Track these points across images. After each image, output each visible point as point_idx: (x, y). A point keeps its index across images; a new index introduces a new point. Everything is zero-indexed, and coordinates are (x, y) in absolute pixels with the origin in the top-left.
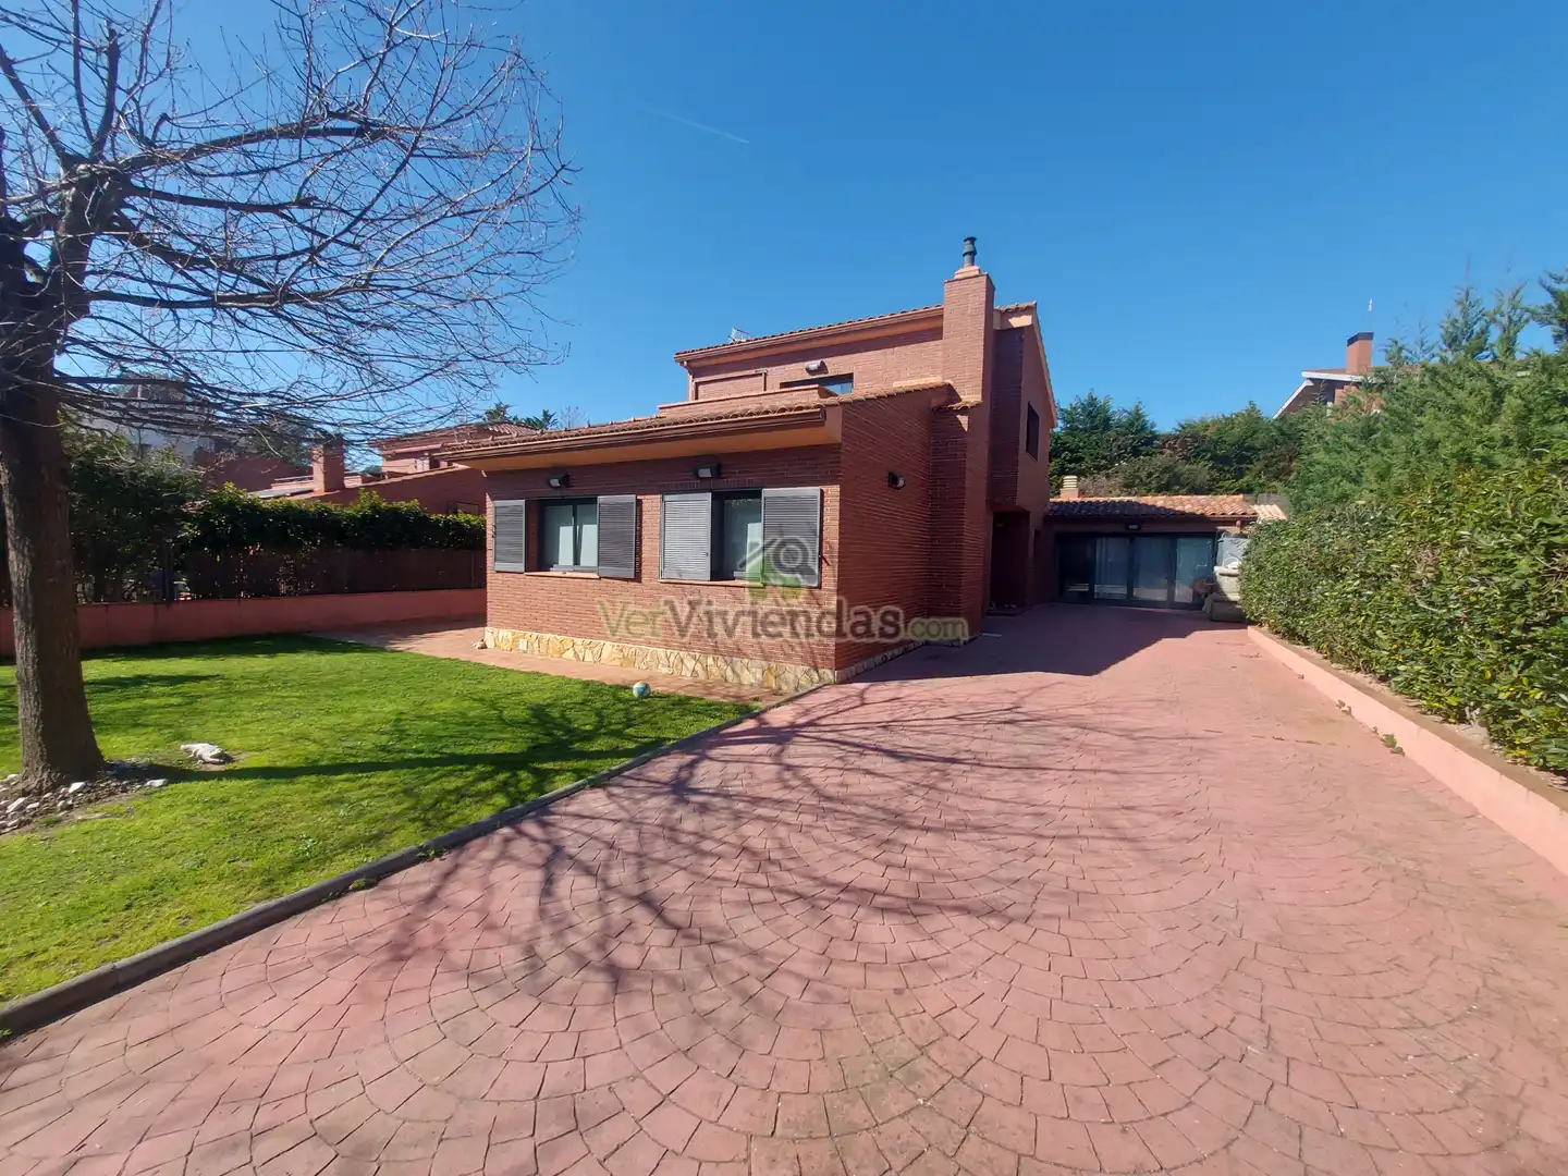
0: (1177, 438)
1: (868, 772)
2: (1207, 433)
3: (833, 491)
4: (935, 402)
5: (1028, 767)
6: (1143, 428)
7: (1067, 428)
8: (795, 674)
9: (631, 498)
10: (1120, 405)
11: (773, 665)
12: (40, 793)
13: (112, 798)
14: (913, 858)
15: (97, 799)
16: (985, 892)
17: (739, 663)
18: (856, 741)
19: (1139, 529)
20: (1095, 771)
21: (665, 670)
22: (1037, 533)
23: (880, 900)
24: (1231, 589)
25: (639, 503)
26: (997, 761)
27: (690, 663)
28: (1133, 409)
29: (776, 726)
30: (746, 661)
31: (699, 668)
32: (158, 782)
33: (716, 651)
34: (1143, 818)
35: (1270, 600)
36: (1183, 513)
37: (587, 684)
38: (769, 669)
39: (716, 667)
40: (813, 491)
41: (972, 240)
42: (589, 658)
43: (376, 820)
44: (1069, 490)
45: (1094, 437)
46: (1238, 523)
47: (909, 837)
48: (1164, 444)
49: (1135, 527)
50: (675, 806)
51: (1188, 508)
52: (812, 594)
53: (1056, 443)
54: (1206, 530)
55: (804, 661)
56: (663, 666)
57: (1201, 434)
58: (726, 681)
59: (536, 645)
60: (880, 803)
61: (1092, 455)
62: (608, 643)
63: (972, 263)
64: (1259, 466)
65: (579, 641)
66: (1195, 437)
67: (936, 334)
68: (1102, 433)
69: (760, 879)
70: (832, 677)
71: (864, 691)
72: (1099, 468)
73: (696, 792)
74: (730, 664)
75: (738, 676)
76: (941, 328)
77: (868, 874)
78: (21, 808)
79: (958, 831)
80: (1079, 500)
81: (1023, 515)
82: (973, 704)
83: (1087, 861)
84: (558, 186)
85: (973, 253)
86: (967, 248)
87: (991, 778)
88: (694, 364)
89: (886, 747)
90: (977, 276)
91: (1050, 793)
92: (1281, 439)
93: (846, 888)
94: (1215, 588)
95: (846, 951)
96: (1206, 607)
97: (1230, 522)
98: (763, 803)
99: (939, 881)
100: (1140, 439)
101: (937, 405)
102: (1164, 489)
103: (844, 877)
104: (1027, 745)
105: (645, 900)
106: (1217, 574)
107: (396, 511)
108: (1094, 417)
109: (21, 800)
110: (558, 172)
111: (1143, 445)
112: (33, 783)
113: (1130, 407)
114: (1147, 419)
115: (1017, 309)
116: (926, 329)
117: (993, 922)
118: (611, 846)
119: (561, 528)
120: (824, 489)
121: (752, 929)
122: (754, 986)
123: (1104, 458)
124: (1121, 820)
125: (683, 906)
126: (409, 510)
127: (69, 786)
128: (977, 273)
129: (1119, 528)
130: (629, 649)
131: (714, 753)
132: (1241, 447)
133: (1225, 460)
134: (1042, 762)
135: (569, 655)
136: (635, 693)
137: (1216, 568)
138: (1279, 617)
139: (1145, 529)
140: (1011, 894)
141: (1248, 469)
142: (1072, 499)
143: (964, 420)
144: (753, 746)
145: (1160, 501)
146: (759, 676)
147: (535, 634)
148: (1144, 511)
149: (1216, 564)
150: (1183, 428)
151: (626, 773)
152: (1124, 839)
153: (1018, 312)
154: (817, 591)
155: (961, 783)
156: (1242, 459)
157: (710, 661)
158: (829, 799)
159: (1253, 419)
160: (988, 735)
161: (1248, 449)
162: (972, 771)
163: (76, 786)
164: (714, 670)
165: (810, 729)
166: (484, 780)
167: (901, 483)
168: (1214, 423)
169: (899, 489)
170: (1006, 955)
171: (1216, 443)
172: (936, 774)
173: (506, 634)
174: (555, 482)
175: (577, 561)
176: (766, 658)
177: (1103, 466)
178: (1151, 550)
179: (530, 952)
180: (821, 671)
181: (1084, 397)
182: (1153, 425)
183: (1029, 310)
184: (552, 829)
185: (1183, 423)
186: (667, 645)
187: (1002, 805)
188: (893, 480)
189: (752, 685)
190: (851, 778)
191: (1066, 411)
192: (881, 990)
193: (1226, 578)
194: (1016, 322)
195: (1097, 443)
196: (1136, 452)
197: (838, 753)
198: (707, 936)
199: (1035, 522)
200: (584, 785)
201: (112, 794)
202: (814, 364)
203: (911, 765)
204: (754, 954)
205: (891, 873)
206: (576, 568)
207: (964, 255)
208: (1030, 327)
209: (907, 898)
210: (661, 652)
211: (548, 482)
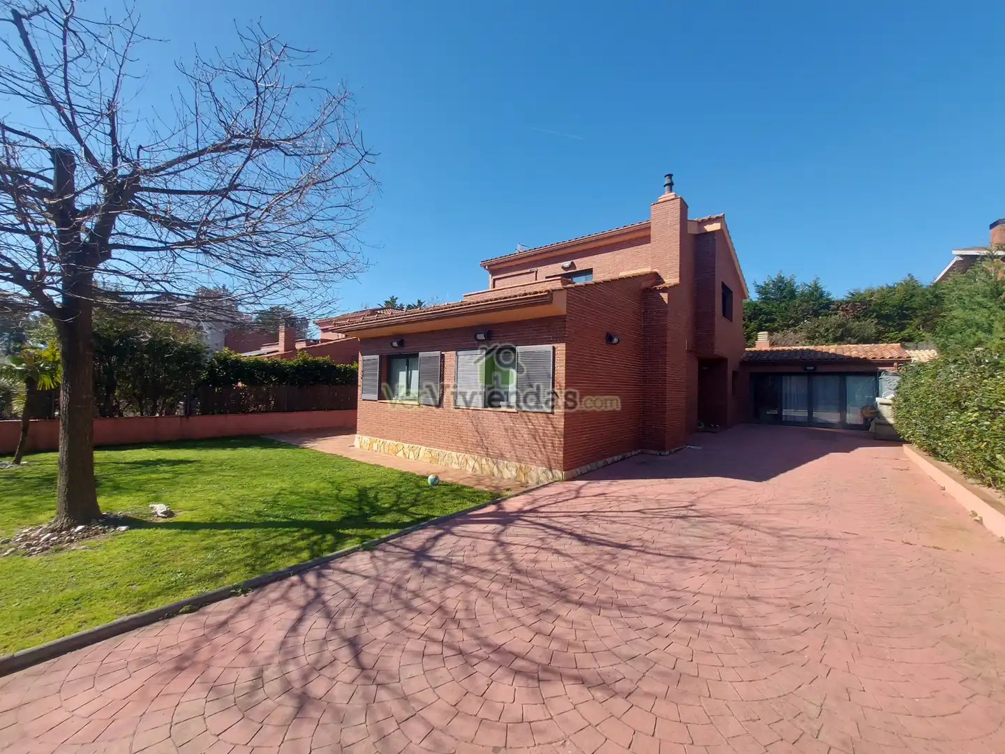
0: (848, 303)
1: (557, 552)
2: (873, 298)
3: (561, 348)
4: (644, 285)
5: (683, 556)
6: (821, 295)
7: (763, 298)
8: (537, 473)
9: (438, 353)
10: (802, 280)
11: (523, 466)
12: (61, 531)
13: (97, 536)
14: (560, 628)
15: (87, 537)
16: (605, 666)
17: (502, 464)
18: (558, 526)
19: (815, 368)
20: (736, 563)
21: (456, 467)
22: (734, 373)
23: (519, 663)
24: (888, 413)
25: (442, 356)
26: (659, 549)
27: (471, 463)
28: (813, 283)
29: (507, 511)
30: (506, 462)
31: (477, 466)
32: (123, 528)
33: (488, 455)
34: (762, 608)
35: (916, 425)
36: (850, 358)
37: (403, 474)
38: (521, 468)
39: (487, 465)
40: (549, 347)
41: (670, 176)
42: (412, 457)
43: (226, 563)
44: (763, 342)
45: (783, 305)
46: (895, 364)
47: (563, 610)
48: (838, 308)
49: (812, 368)
50: (411, 569)
51: (854, 354)
52: (548, 418)
53: (755, 310)
54: (870, 370)
55: (543, 464)
56: (455, 463)
57: (868, 299)
58: (494, 475)
59: (382, 447)
60: (553, 578)
61: (782, 317)
62: (423, 448)
63: (671, 190)
64: (917, 321)
65: (406, 445)
66: (863, 302)
67: (646, 239)
68: (789, 301)
69: (439, 635)
70: (561, 476)
71: (581, 487)
72: (788, 326)
73: (430, 559)
74: (496, 464)
75: (501, 472)
76: (649, 236)
77: (517, 639)
78: (48, 539)
79: (604, 608)
80: (769, 349)
81: (721, 362)
82: (658, 501)
83: (700, 645)
84: (365, 164)
85: (671, 185)
86: (667, 181)
87: (648, 564)
88: (492, 267)
89: (579, 532)
90: (672, 199)
91: (691, 580)
92: (935, 301)
93: (498, 649)
94: (878, 414)
95: (471, 705)
96: (872, 428)
97: (889, 363)
98: (471, 572)
99: (571, 651)
100: (818, 304)
101: (647, 287)
102: (838, 340)
103: (499, 640)
104: (689, 537)
105: (354, 645)
106: (878, 403)
107: (315, 363)
108: (782, 291)
109: (49, 535)
110: (363, 156)
111: (821, 308)
112: (58, 525)
113: (810, 281)
114: (823, 290)
115: (709, 219)
116: (639, 236)
117: (599, 694)
118: (353, 596)
119: (400, 373)
120: (555, 345)
121: (413, 679)
122: (391, 726)
123: (792, 318)
124: (743, 610)
125: (375, 650)
126: (325, 362)
127: (75, 528)
128: (673, 197)
129: (801, 370)
130: (436, 451)
131: (456, 529)
132: (901, 307)
133: (888, 317)
134: (696, 553)
135: (400, 454)
136: (429, 482)
137: (878, 400)
138: (923, 439)
139: (821, 369)
140: (624, 669)
141: (908, 323)
142: (763, 349)
143: (665, 296)
144: (484, 525)
145: (832, 349)
146: (514, 473)
147: (382, 440)
148: (819, 356)
149: (878, 396)
150: (853, 295)
151: (391, 541)
152: (740, 627)
153: (711, 221)
154: (551, 416)
155: (623, 566)
156: (905, 317)
157: (484, 461)
158: (519, 572)
159: (911, 288)
160: (660, 527)
161: (907, 309)
162: (635, 557)
163: (80, 528)
164: (486, 467)
165: (531, 514)
166: (303, 539)
167: (615, 340)
168: (878, 291)
169: (615, 344)
170: (598, 728)
171: (881, 305)
172: (606, 557)
173: (366, 439)
174: (395, 344)
176: (519, 461)
177: (792, 324)
178: (825, 386)
179: (259, 676)
180: (554, 471)
181: (774, 277)
182: (829, 294)
183: (717, 219)
184: (323, 580)
185: (852, 292)
186: (458, 451)
187: (649, 588)
188: (609, 338)
189: (509, 479)
190: (543, 555)
191: (762, 287)
192: (483, 746)
193: (885, 406)
194: (709, 228)
195: (786, 309)
196: (816, 314)
197: (542, 535)
198: (380, 679)
199: (732, 366)
200: (359, 548)
201: (96, 534)
202: (567, 264)
203: (593, 549)
204: (405, 698)
205: (538, 640)
207: (665, 186)
208: (721, 231)
209: (539, 664)
210: (454, 454)
211: (391, 344)
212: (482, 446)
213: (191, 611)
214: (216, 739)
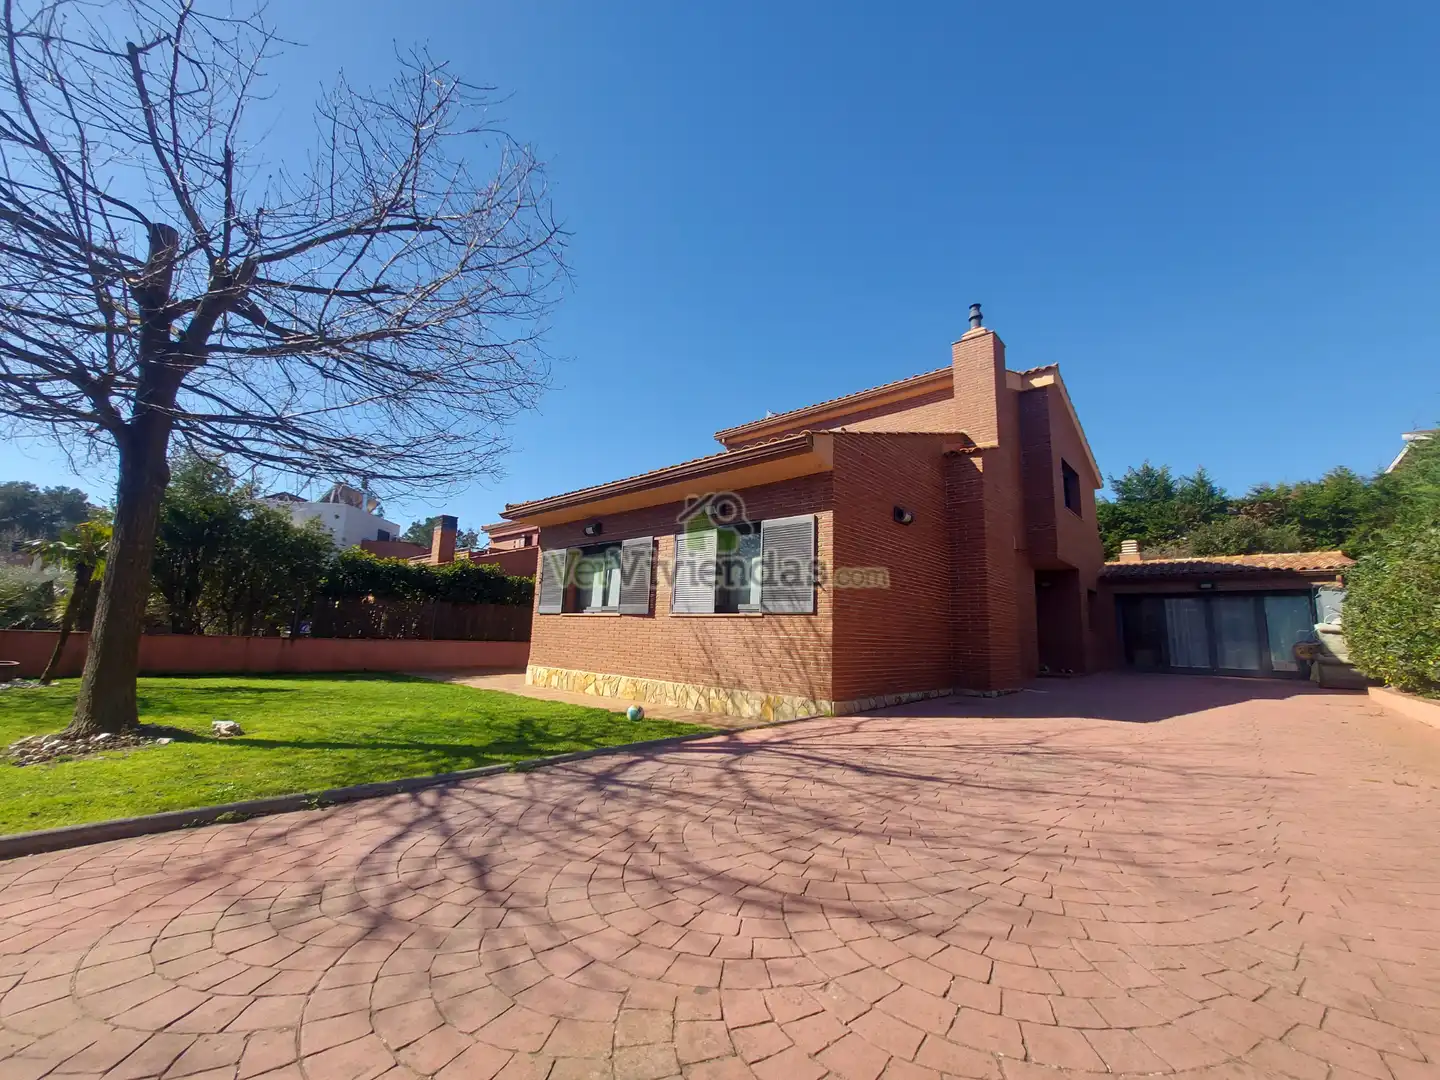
0: (1253, 503)
1: (820, 781)
2: (1290, 496)
3: (826, 517)
4: (947, 448)
5: (1025, 790)
6: (1212, 493)
7: (1124, 499)
8: (793, 704)
9: (649, 539)
10: (1180, 472)
11: (772, 697)
12: (76, 738)
13: (125, 749)
14: (821, 856)
15: (111, 748)
16: (899, 900)
17: (740, 696)
18: (819, 756)
19: (1213, 587)
20: (1115, 799)
21: (671, 703)
22: (1090, 593)
23: (750, 892)
24: (1338, 647)
25: (656, 544)
26: (987, 782)
27: (694, 696)
28: (1196, 476)
29: (744, 741)
30: (745, 692)
31: (702, 701)
32: (166, 740)
33: (719, 683)
34: (1168, 845)
35: (1385, 645)
36: (1265, 570)
38: (768, 700)
39: (718, 699)
40: (809, 518)
41: (977, 306)
42: (607, 693)
43: (302, 780)
44: (1129, 554)
45: (1156, 507)
46: (1338, 577)
47: (829, 838)
48: (1239, 509)
49: (1209, 586)
50: (586, 792)
51: (1271, 565)
52: (810, 621)
53: (1113, 513)
54: (1300, 587)
55: (802, 693)
56: (671, 699)
57: (1283, 497)
58: (726, 714)
59: (565, 681)
60: (812, 805)
61: (1155, 524)
62: (624, 678)
63: (979, 325)
64: (1363, 529)
65: (600, 676)
66: (1275, 502)
67: (948, 393)
68: (1164, 502)
69: (622, 858)
70: (829, 708)
71: (861, 723)
72: (1166, 539)
73: (617, 783)
74: (730, 696)
75: (738, 708)
76: (952, 388)
77: (751, 866)
78: (54, 748)
79: (896, 838)
80: (1140, 562)
81: (1070, 573)
82: (983, 738)
83: (1060, 881)
85: (979, 317)
86: (973, 313)
87: (970, 795)
88: (731, 441)
89: (858, 763)
90: (983, 335)
91: (1039, 814)
92: (1385, 498)
93: (716, 876)
94: (1320, 648)
95: (668, 936)
96: (1315, 675)
97: (1328, 576)
98: (680, 796)
99: (840, 882)
100: (1206, 505)
101: (953, 451)
102: (1248, 552)
103: (719, 866)
104: (1034, 772)
105: (480, 867)
106: (1319, 632)
107: (479, 572)
108: (1151, 490)
109: (57, 741)
111: (1213, 511)
112: (74, 730)
113: (1192, 474)
114: (1214, 486)
115: (1037, 370)
117: (889, 931)
118: (489, 816)
120: (818, 515)
121: (570, 904)
122: (522, 956)
123: (1171, 527)
124: (1137, 846)
125: (512, 872)
126: (492, 572)
127: (97, 736)
128: (984, 332)
129: (1189, 588)
130: (643, 681)
131: (663, 757)
132: (1335, 509)
133: (1317, 523)
134: (1048, 787)
135: (591, 690)
137: (1318, 627)
138: (1402, 663)
139: (1221, 587)
140: (930, 903)
141: (1349, 533)
142: (1132, 563)
143: (978, 462)
144: (707, 754)
145: (1237, 560)
146: (758, 708)
147: (565, 671)
148: (1218, 568)
149: (1317, 622)
150: (1259, 492)
151: (561, 765)
152: (1133, 864)
153: (1038, 373)
154: (813, 618)
155: (929, 797)
156: (1342, 523)
157: (713, 693)
158: (759, 799)
159: (1344, 484)
160: (988, 761)
161: (1344, 511)
162: (949, 788)
163: (103, 736)
164: (716, 702)
165: (781, 746)
166: (427, 761)
167: (907, 517)
168: (1297, 487)
169: (907, 524)
170: (887, 970)
171: (1302, 506)
172: (901, 787)
173: (542, 671)
174: (590, 530)
175: (605, 603)
176: (765, 690)
177: (1170, 534)
178: (1232, 614)
180: (818, 702)
181: (1138, 468)
182: (1223, 491)
183: (1048, 371)
184: (447, 798)
185: (1258, 487)
186: (675, 679)
187: (971, 819)
188: (899, 514)
189: (750, 718)
190: (796, 784)
191: (1121, 483)
192: (678, 985)
193: (1331, 635)
194: (1037, 382)
195: (1160, 513)
196: (1207, 519)
197: (800, 765)
198: (512, 902)
199: (1086, 582)
200: (509, 768)
201: (125, 745)
203: (874, 779)
204: (552, 926)
205: (783, 868)
206: (604, 608)
207: (970, 320)
208: (1053, 386)
209: (785, 894)
210: (669, 685)
211: (584, 531)
212: (711, 670)
213: (234, 820)
214: (224, 957)
